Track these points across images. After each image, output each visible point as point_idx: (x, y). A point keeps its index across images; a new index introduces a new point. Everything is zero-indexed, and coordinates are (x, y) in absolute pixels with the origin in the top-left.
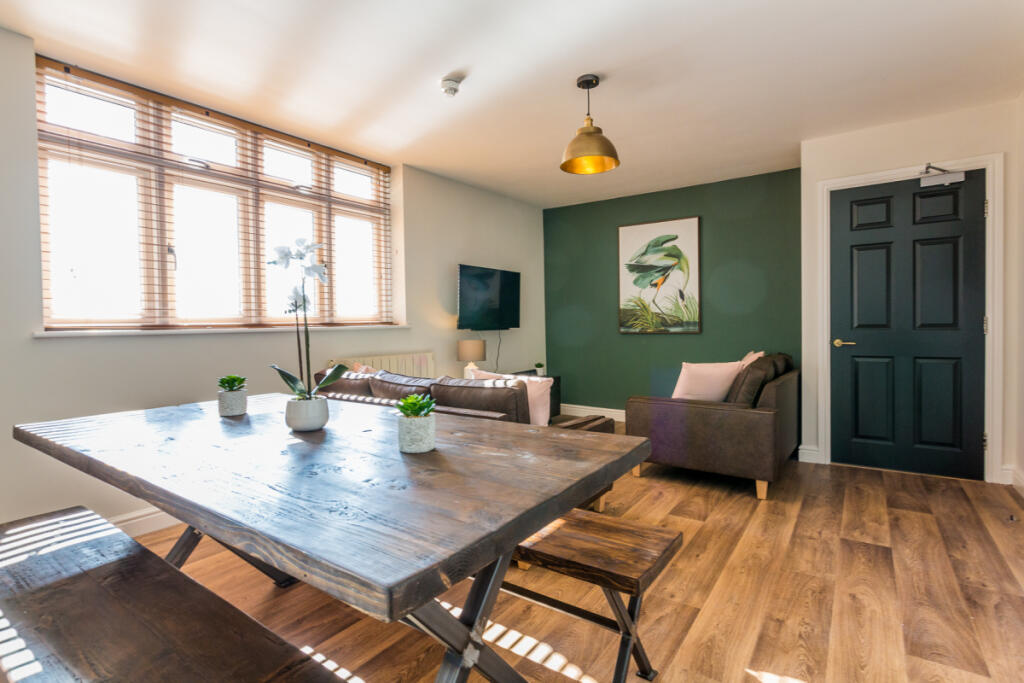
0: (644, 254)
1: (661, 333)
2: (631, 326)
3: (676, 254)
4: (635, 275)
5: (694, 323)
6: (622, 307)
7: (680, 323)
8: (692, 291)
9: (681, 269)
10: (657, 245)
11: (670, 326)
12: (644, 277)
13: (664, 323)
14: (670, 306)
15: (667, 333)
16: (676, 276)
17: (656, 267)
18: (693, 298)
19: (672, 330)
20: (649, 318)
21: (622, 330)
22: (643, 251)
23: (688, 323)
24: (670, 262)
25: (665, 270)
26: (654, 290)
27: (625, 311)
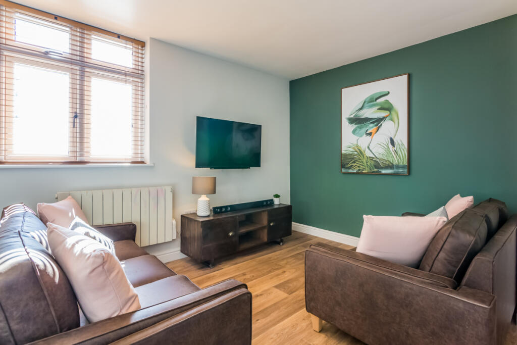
0: (361, 109)
1: (373, 174)
2: (350, 168)
3: (388, 108)
4: (354, 126)
5: (403, 167)
6: (343, 152)
7: (391, 166)
8: (402, 138)
9: (392, 120)
10: (371, 101)
11: (382, 168)
12: (360, 128)
13: (377, 166)
14: (381, 151)
15: (379, 174)
16: (387, 126)
17: (371, 119)
18: (403, 144)
19: (384, 171)
20: (365, 161)
21: (343, 170)
22: (360, 106)
23: (398, 166)
24: (383, 114)
25: (378, 122)
26: (369, 138)
27: (346, 155)
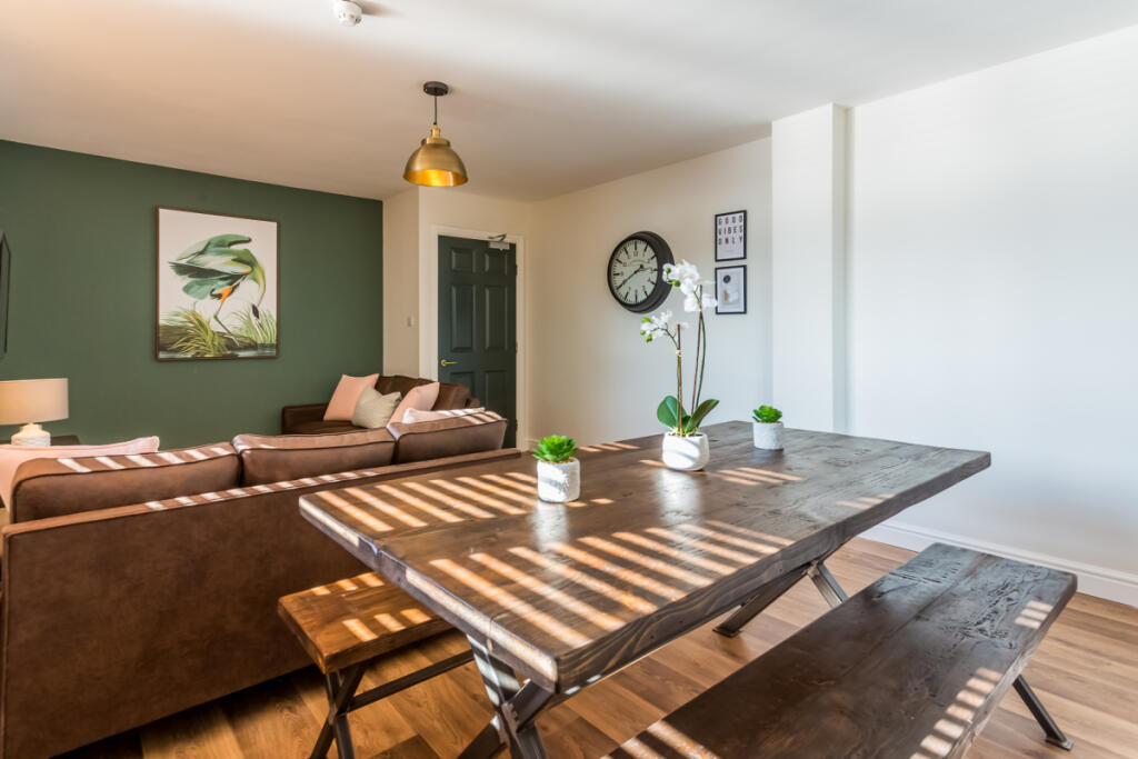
0: (202, 253)
1: (225, 358)
2: (178, 350)
3: (248, 260)
4: (186, 280)
5: (271, 346)
6: (162, 322)
7: (253, 346)
8: (269, 307)
9: (255, 280)
10: (222, 244)
11: (239, 349)
12: (201, 284)
13: (231, 345)
14: (239, 323)
15: (234, 358)
16: (247, 288)
17: (220, 273)
18: (271, 316)
19: (242, 354)
20: (208, 339)
21: (162, 355)
22: (201, 248)
23: (263, 346)
24: (240, 269)
25: (233, 279)
26: (217, 302)
27: (169, 329)
